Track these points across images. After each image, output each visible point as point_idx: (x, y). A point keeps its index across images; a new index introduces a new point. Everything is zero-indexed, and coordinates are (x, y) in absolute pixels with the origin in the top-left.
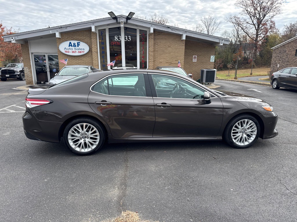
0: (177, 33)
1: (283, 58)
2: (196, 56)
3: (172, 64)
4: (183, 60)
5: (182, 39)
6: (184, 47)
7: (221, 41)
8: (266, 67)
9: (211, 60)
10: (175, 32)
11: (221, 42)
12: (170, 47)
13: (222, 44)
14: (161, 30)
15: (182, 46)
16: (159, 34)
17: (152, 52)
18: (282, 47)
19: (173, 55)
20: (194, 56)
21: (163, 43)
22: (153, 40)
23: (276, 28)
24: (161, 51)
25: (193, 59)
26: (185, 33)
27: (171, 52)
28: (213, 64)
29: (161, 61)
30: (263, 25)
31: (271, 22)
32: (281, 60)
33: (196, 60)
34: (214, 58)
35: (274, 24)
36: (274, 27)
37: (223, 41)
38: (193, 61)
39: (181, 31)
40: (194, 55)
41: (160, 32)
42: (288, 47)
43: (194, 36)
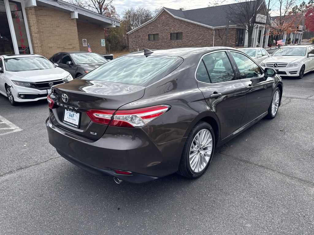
0: (66, 9)
1: (139, 43)
2: (86, 40)
3: (65, 49)
4: (78, 45)
5: (72, 18)
6: (76, 28)
7: (113, 22)
8: (117, 53)
9: (102, 44)
10: (64, 8)
11: (113, 24)
12: (58, 27)
13: (115, 26)
14: (46, 3)
15: (74, 26)
16: (41, 9)
17: (37, 33)
18: (136, 32)
19: (65, 38)
20: (83, 40)
21: (49, 21)
22: (34, 16)
23: (117, 14)
24: (47, 32)
25: (83, 44)
26: (76, 9)
27: (61, 34)
28: (105, 48)
29: (49, 45)
30: (105, 9)
31: (112, 7)
32: (137, 44)
33: (86, 44)
34: (104, 42)
35: (114, 9)
36: (115, 13)
37: (115, 23)
38: (84, 46)
39: (70, 7)
40: (83, 38)
41: (41, 6)
42: (141, 32)
43: (86, 15)
